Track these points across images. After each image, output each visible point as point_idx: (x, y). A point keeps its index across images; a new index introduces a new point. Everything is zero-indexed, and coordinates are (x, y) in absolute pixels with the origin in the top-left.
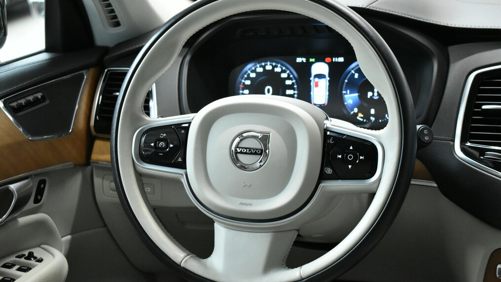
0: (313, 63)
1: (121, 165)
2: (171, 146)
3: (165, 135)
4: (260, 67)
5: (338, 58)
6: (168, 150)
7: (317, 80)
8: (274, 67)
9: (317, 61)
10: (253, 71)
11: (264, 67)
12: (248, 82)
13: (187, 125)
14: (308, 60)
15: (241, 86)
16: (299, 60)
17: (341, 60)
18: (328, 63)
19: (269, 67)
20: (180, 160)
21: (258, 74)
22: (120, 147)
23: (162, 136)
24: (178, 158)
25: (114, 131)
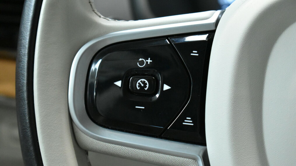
1: (43, 133)
2: (166, 87)
3: (149, 61)
6: (157, 96)
13: (204, 37)
20: (188, 122)
22: (39, 89)
23: (142, 63)
24: (183, 118)
25: (25, 51)
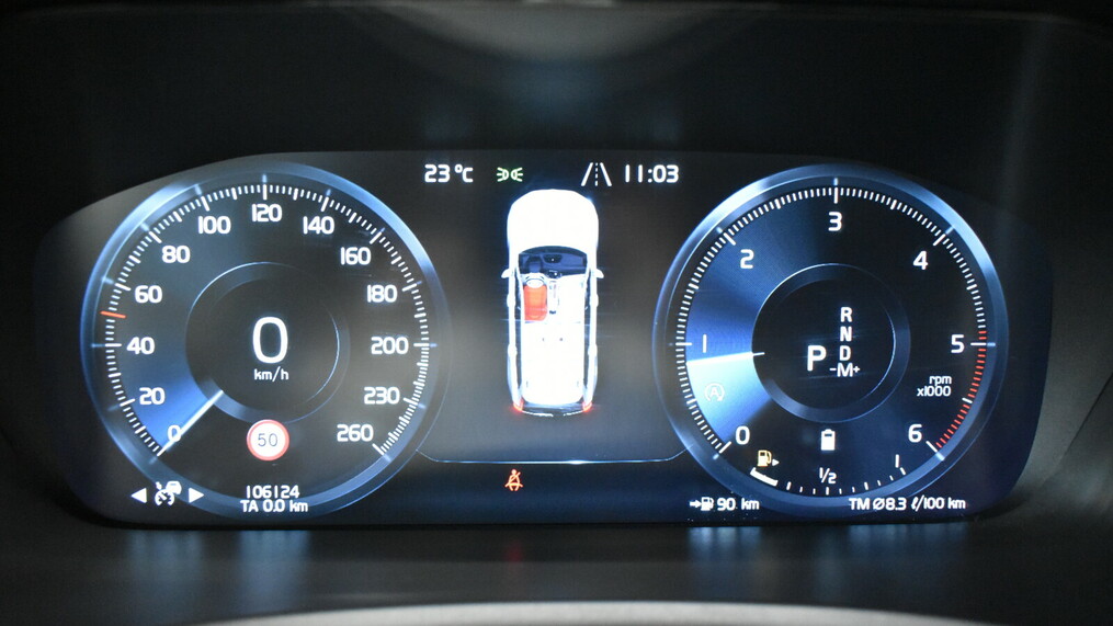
0: (514, 191)
4: (218, 209)
5: (648, 165)
7: (535, 279)
8: (296, 211)
9: (534, 181)
10: (174, 235)
11: (239, 210)
12: (148, 294)
14: (485, 174)
15: (113, 314)
16: (436, 173)
17: (667, 173)
18: (594, 192)
19: (265, 213)
21: (205, 247)
